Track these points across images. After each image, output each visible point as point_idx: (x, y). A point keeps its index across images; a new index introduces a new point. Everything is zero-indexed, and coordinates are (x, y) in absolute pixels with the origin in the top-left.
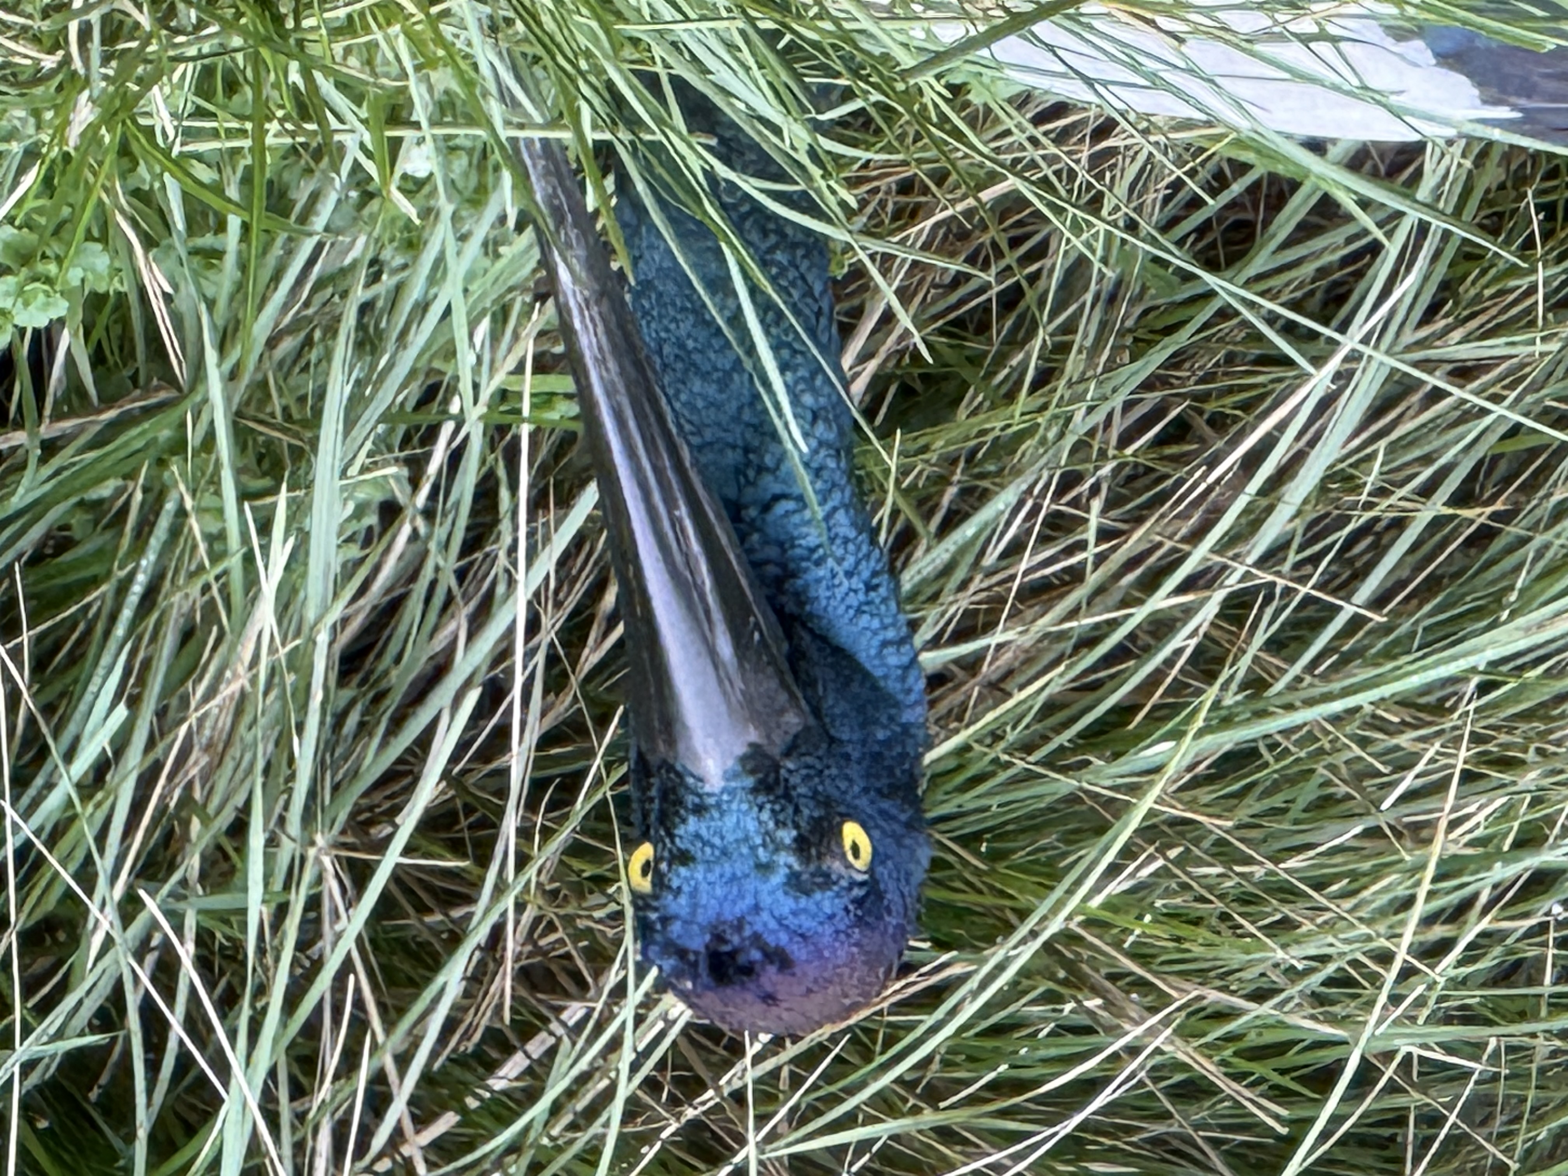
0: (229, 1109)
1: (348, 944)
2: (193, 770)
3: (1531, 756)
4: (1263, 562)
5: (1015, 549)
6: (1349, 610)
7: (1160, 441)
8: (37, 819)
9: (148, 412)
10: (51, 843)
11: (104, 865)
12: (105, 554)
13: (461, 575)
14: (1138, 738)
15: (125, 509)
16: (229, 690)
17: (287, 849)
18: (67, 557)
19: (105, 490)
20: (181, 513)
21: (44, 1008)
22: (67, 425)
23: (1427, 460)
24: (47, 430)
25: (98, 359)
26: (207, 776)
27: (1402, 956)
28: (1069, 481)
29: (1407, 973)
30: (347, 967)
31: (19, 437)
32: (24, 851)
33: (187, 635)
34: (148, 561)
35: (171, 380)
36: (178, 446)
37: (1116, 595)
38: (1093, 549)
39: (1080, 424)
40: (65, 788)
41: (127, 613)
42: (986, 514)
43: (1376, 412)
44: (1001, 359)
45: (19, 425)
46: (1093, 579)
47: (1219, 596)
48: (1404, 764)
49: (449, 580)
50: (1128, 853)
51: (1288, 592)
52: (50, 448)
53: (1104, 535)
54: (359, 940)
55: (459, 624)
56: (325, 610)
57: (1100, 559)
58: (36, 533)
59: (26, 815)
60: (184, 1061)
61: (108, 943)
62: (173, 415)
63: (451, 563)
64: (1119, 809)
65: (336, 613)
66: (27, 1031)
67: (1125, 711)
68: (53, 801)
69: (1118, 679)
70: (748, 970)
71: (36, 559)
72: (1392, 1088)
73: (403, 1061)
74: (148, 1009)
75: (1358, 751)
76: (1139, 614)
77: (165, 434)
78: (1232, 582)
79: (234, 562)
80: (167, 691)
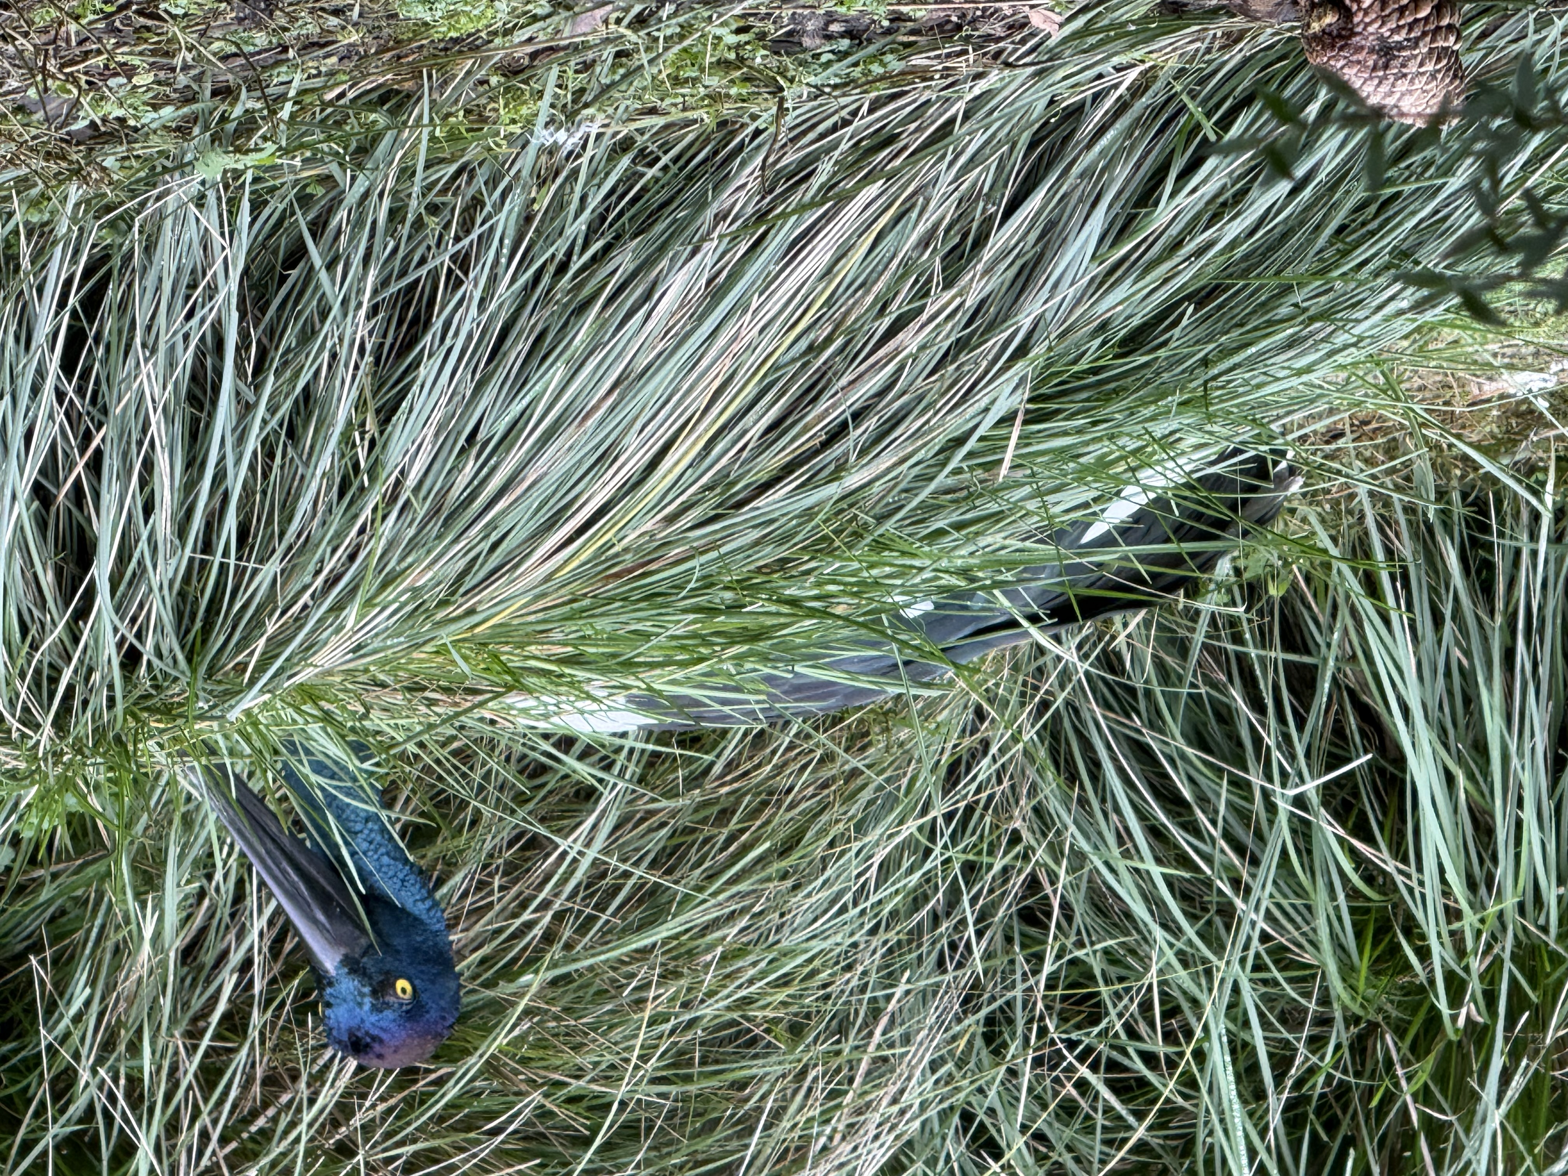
0: (140, 1154)
1: (190, 1076)
2: (121, 1008)
3: (685, 970)
4: (568, 899)
5: (465, 895)
6: (604, 917)
7: (523, 849)
8: (56, 1032)
9: (95, 861)
10: (61, 1044)
11: (84, 1052)
12: (80, 918)
13: (233, 916)
14: (520, 973)
15: (87, 900)
16: (134, 977)
17: (161, 1042)
18: (64, 919)
19: (79, 892)
20: (110, 905)
21: (62, 1111)
22: (61, 866)
23: (637, 850)
24: (54, 868)
25: (74, 837)
26: (126, 1011)
27: (634, 1060)
28: (485, 867)
29: (637, 1067)
30: (190, 1087)
31: (42, 872)
32: (50, 1047)
33: (117, 950)
34: (98, 922)
35: (104, 847)
36: (109, 874)
37: (507, 913)
38: (497, 895)
39: (488, 846)
40: (66, 1021)
41: (90, 944)
42: (451, 883)
43: (616, 828)
44: (455, 817)
45: (42, 865)
46: (497, 908)
47: (550, 913)
48: (633, 976)
49: (227, 918)
50: (519, 1019)
51: (580, 912)
52: (55, 876)
53: (502, 888)
54: (196, 1076)
55: (232, 936)
56: (172, 943)
57: (500, 899)
58: (51, 910)
59: (50, 1031)
60: (121, 1129)
61: (87, 1084)
62: (105, 862)
63: (227, 911)
64: (513, 1004)
65: (178, 943)
66: (55, 1121)
67: (515, 960)
68: (62, 1026)
69: (511, 947)
70: (367, 1045)
71: (53, 919)
72: (633, 1111)
73: (215, 1122)
74: (105, 1111)
75: (612, 973)
76: (518, 922)
77: (103, 869)
78: (556, 906)
79: (133, 926)
80: (109, 975)
